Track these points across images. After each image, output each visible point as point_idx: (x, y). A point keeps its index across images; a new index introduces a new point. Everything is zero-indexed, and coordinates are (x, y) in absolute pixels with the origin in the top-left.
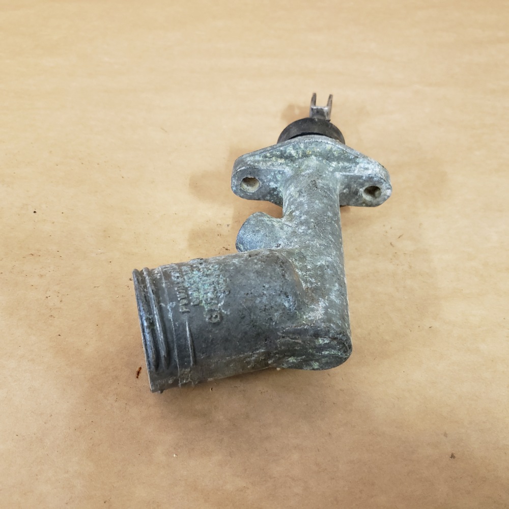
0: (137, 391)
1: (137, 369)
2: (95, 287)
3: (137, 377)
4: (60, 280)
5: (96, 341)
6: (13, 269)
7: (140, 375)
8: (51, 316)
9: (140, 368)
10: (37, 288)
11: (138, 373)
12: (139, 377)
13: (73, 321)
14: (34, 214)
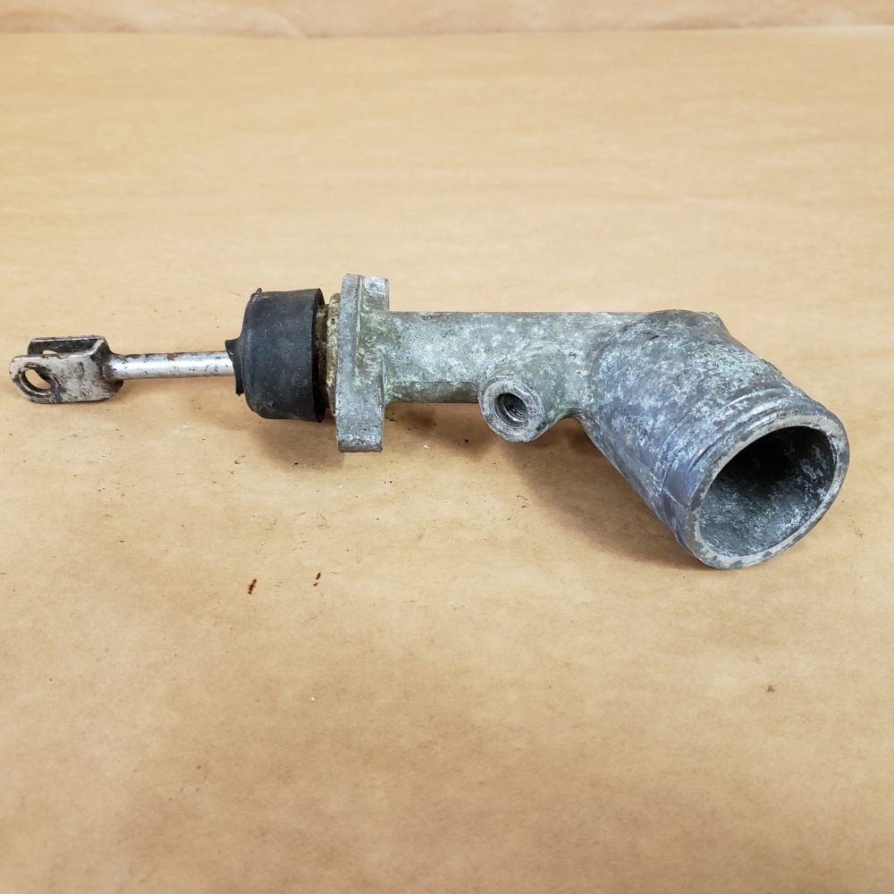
1: (250, 582)
2: (178, 474)
4: (121, 467)
5: (181, 546)
7: (255, 589)
8: (107, 515)
9: (255, 581)
10: (82, 479)
11: (251, 587)
12: (252, 592)
13: (143, 521)
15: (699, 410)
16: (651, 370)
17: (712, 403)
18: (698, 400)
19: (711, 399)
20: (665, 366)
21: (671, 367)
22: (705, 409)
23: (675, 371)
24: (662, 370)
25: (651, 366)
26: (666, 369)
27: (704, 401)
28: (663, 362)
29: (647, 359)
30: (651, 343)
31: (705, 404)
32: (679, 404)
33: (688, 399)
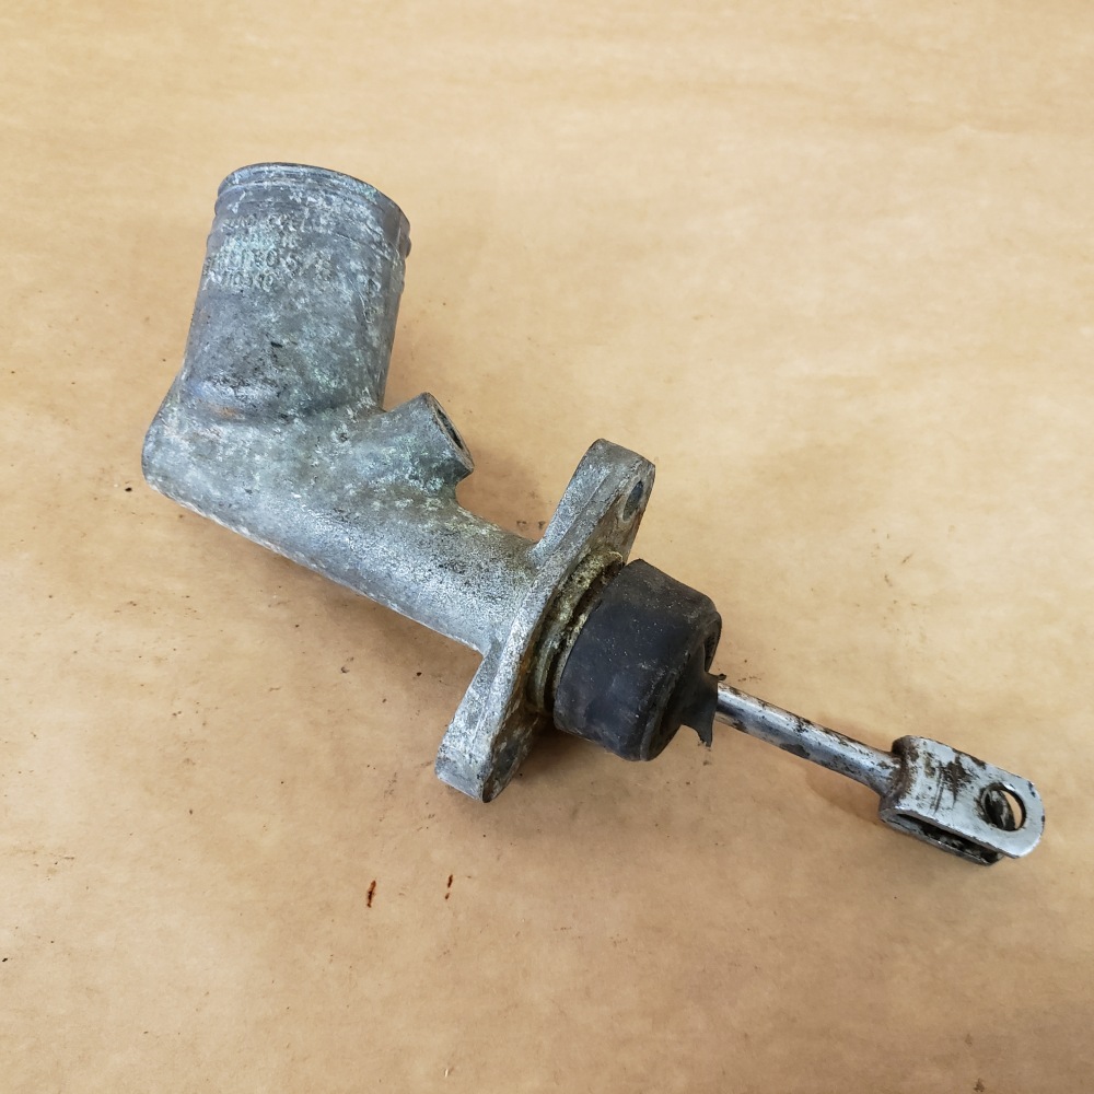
0: (370, 937)
1: (368, 887)
2: (272, 689)
3: (369, 905)
4: (199, 673)
5: (282, 821)
6: (97, 641)
7: (374, 898)
8: (188, 760)
9: (374, 884)
10: (151, 693)
11: (371, 894)
12: (372, 904)
13: (233, 773)
14: (128, 493)
15: (328, 226)
16: (314, 313)
17: (313, 220)
18: (319, 235)
19: (311, 224)
20: (303, 300)
21: (300, 294)
22: (323, 221)
23: (302, 285)
24: (308, 300)
25: (310, 316)
26: (305, 297)
27: (316, 228)
28: (300, 307)
29: (305, 329)
30: (285, 341)
31: (318, 224)
32: (332, 251)
33: (321, 245)
